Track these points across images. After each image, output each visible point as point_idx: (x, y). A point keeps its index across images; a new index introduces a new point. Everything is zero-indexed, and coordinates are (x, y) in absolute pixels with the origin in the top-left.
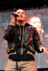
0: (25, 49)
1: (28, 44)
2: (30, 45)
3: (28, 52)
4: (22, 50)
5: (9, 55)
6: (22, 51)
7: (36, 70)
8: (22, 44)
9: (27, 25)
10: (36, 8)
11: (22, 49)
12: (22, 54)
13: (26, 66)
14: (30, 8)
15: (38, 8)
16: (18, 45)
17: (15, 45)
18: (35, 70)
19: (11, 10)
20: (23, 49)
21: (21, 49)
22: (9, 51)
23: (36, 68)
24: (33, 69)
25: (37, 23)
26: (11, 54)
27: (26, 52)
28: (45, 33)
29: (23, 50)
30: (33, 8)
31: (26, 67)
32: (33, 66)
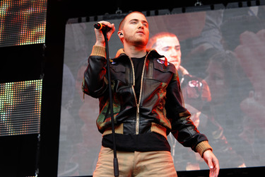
0: (146, 120)
1: (155, 107)
2: (159, 109)
3: (154, 129)
5: (104, 136)
6: (138, 124)
7: (174, 175)
8: (138, 105)
9: (154, 55)
10: (174, 9)
11: (138, 119)
12: (137, 133)
13: (148, 165)
14: (160, 11)
15: (181, 9)
16: (127, 108)
17: (119, 110)
18: (171, 176)
19: (110, 16)
20: (140, 120)
21: (136, 120)
22: (102, 125)
23: (173, 170)
24: (166, 173)
25: (173, 50)
26: (107, 133)
27: (149, 126)
28: (191, 76)
29: (140, 123)
30: (167, 11)
31: (149, 168)
32: (167, 164)
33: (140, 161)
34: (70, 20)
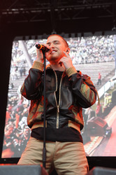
0: (64, 118)
2: (74, 110)
3: (71, 125)
4: (58, 120)
8: (58, 106)
10: (96, 33)
11: (58, 117)
12: (57, 128)
14: (85, 34)
15: (101, 32)
20: (60, 118)
22: (30, 121)
26: (34, 127)
30: (90, 33)
33: (59, 150)
34: (17, 38)
